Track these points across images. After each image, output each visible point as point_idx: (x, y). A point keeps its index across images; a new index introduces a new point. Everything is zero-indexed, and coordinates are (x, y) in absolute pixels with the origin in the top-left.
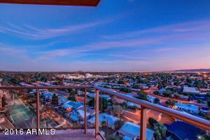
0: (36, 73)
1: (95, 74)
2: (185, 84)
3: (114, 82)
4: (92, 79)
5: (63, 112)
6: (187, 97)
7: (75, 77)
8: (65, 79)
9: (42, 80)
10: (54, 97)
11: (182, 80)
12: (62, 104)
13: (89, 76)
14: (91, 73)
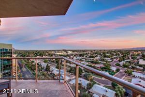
0: (36, 51)
1: (73, 51)
2: (141, 58)
3: (87, 57)
4: (72, 55)
5: (53, 77)
6: (142, 68)
7: (60, 54)
8: (55, 55)
9: (40, 55)
10: (48, 66)
11: (138, 55)
12: (52, 71)
13: (70, 52)
14: (71, 51)
